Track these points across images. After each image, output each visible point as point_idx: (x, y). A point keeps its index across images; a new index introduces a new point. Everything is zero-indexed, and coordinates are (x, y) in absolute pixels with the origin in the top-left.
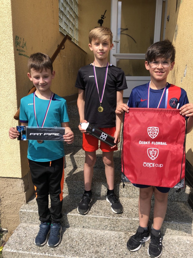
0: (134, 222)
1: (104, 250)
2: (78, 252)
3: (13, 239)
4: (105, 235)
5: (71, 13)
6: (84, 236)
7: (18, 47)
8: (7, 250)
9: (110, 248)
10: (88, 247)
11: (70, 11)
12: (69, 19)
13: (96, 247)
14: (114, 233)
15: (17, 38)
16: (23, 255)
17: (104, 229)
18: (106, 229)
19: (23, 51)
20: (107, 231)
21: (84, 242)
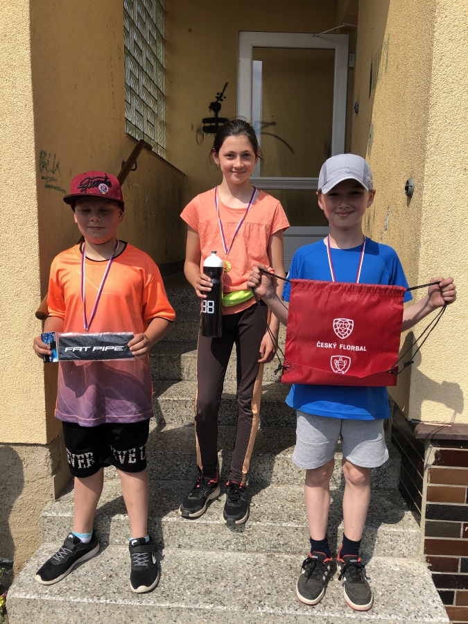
0: (285, 530)
1: (223, 588)
2: (168, 593)
3: (28, 574)
4: (226, 561)
5: (151, 90)
6: (180, 564)
7: (45, 173)
8: (17, 594)
9: (236, 585)
10: (189, 584)
11: (147, 86)
12: (146, 102)
13: (207, 583)
14: (244, 556)
15: (43, 155)
16: (51, 605)
17: (223, 549)
18: (227, 548)
19: (53, 179)
20: (230, 553)
21: (180, 576)
